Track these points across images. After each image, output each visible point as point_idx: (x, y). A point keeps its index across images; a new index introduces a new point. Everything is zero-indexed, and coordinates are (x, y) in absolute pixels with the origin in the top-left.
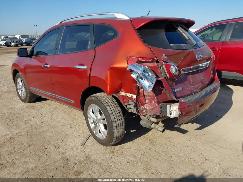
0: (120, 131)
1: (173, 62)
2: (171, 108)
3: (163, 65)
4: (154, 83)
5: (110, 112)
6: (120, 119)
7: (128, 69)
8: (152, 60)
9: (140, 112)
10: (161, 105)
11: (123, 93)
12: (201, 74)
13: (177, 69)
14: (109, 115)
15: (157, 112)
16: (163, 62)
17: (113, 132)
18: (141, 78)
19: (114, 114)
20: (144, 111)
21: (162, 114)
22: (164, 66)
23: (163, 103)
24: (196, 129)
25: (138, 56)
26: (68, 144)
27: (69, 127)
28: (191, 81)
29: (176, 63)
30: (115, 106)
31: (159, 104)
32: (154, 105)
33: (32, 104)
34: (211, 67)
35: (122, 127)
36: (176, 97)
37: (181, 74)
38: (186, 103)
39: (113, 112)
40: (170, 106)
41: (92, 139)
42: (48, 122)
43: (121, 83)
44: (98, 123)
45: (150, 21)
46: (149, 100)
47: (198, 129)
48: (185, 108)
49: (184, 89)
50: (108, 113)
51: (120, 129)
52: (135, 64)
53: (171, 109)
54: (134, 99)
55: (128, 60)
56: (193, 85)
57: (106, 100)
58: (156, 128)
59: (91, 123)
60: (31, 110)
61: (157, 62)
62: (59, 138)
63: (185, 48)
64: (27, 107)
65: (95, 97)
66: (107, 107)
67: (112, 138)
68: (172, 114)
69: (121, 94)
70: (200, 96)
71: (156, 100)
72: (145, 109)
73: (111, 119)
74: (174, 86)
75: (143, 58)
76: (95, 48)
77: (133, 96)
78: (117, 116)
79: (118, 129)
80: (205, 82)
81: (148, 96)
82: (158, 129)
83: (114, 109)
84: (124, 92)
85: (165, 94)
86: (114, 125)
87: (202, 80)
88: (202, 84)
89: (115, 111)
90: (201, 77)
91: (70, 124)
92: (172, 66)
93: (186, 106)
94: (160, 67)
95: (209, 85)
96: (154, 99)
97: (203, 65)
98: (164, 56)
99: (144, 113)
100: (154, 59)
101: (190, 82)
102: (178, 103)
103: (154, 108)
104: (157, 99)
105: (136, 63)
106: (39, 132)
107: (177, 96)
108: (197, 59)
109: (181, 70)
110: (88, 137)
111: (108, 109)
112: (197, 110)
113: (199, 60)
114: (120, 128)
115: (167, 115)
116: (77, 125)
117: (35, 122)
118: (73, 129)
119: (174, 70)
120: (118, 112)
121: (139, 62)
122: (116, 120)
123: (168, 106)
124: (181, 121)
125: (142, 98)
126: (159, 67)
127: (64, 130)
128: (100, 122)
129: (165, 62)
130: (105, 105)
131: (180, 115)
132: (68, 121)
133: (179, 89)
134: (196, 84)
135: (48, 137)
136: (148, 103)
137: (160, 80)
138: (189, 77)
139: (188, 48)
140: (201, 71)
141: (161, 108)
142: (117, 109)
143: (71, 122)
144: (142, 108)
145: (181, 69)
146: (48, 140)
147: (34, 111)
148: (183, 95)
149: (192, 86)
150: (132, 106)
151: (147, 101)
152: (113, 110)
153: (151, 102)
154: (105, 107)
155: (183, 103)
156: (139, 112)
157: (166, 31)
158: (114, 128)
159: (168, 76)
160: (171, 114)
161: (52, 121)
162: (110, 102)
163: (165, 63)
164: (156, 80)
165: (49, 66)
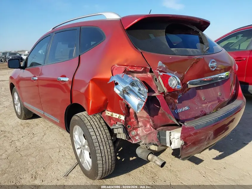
0: (107, 162)
1: (174, 71)
2: (171, 135)
3: (158, 75)
4: (145, 101)
5: (94, 137)
6: (108, 146)
7: (111, 81)
8: (143, 70)
9: (132, 139)
10: (159, 130)
11: (108, 112)
12: (218, 88)
13: (180, 81)
14: (92, 141)
15: (153, 140)
16: (158, 71)
17: (98, 164)
18: (128, 93)
19: (99, 139)
20: (137, 138)
21: (160, 143)
22: (159, 77)
23: (162, 128)
24: (214, 159)
25: (125, 64)
26: (48, 173)
27: (58, 150)
28: (203, 98)
29: (179, 73)
30: (102, 129)
31: (156, 129)
32: (149, 130)
33: (28, 121)
34: (232, 79)
35: (110, 157)
36: (178, 120)
37: (187, 89)
38: (192, 128)
39: (99, 137)
40: (170, 133)
41: (78, 168)
42: (37, 143)
43: (106, 100)
44: (83, 150)
45: (143, 17)
46: (143, 123)
47: (217, 158)
48: (190, 135)
49: (191, 109)
50: (92, 138)
51: (107, 160)
52: (121, 75)
53: (172, 137)
54: (122, 121)
55: (113, 69)
56: (206, 103)
57: (91, 121)
58: (154, 160)
59: (77, 149)
60: (24, 128)
61: (151, 71)
62: (41, 164)
63: (192, 54)
64: (21, 125)
65: (79, 117)
66: (90, 130)
67: (97, 172)
68: (173, 143)
69: (106, 114)
70: (214, 118)
71: (151, 123)
72: (137, 135)
73: (94, 147)
74: (177, 104)
75: (132, 66)
76: (80, 56)
77: (120, 117)
78: (104, 143)
79: (104, 159)
80: (223, 99)
81: (141, 117)
82: (156, 162)
83: (100, 132)
84: (110, 112)
85: (163, 114)
86: (98, 155)
87: (219, 96)
88: (218, 102)
89: (102, 136)
90: (217, 92)
91: (60, 147)
92: (171, 78)
93: (192, 133)
94: (156, 79)
95: (229, 102)
96: (149, 122)
97: (223, 77)
98: (160, 63)
99: (137, 140)
100: (145, 68)
101: (201, 99)
102: (180, 129)
103: (149, 134)
104: (153, 122)
105: (123, 73)
106: (21, 156)
107: (180, 119)
108: (211, 69)
109: (188, 83)
110: (75, 166)
111: (92, 133)
112: (209, 138)
113: (214, 70)
114: (107, 158)
115: (166, 144)
116: (68, 148)
117: (22, 143)
118: (62, 154)
119: (174, 82)
120: (104, 137)
121: (127, 72)
122: (102, 148)
123: (168, 132)
124: (186, 154)
125: (133, 120)
126: (154, 79)
127: (50, 155)
128: (85, 149)
129: (160, 72)
130: (89, 127)
131: (182, 146)
132: (59, 143)
133: (183, 108)
134: (209, 102)
135: (29, 163)
136: (141, 127)
137: (155, 97)
138: (201, 92)
139: (197, 53)
140: (218, 84)
141: (159, 133)
142: (103, 132)
143: (62, 145)
144: (133, 133)
145: (188, 81)
146: (27, 167)
147: (27, 129)
148: (189, 117)
149: (204, 105)
150: (121, 130)
151: (140, 124)
152: (98, 135)
153: (146, 126)
154: (88, 130)
155: (188, 128)
156: (130, 138)
157: (166, 32)
158: (98, 158)
159: (166, 90)
160: (171, 144)
161: (41, 142)
162: (96, 123)
163: (161, 74)
164: (148, 97)
165: (37, 78)
